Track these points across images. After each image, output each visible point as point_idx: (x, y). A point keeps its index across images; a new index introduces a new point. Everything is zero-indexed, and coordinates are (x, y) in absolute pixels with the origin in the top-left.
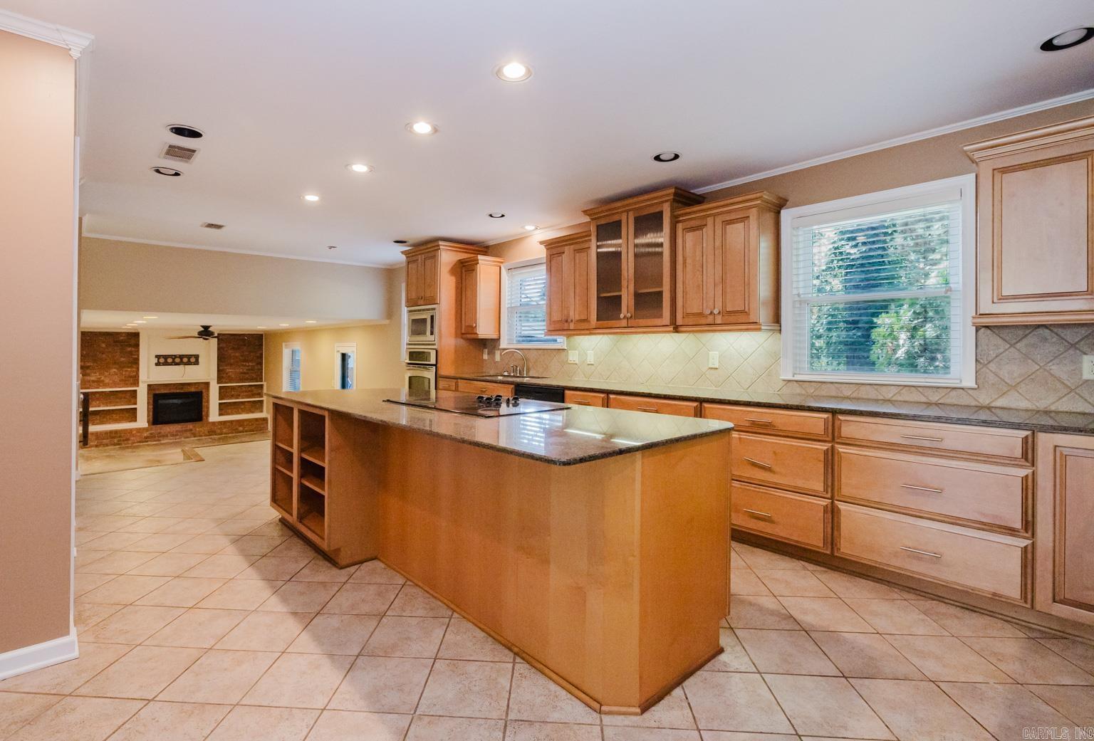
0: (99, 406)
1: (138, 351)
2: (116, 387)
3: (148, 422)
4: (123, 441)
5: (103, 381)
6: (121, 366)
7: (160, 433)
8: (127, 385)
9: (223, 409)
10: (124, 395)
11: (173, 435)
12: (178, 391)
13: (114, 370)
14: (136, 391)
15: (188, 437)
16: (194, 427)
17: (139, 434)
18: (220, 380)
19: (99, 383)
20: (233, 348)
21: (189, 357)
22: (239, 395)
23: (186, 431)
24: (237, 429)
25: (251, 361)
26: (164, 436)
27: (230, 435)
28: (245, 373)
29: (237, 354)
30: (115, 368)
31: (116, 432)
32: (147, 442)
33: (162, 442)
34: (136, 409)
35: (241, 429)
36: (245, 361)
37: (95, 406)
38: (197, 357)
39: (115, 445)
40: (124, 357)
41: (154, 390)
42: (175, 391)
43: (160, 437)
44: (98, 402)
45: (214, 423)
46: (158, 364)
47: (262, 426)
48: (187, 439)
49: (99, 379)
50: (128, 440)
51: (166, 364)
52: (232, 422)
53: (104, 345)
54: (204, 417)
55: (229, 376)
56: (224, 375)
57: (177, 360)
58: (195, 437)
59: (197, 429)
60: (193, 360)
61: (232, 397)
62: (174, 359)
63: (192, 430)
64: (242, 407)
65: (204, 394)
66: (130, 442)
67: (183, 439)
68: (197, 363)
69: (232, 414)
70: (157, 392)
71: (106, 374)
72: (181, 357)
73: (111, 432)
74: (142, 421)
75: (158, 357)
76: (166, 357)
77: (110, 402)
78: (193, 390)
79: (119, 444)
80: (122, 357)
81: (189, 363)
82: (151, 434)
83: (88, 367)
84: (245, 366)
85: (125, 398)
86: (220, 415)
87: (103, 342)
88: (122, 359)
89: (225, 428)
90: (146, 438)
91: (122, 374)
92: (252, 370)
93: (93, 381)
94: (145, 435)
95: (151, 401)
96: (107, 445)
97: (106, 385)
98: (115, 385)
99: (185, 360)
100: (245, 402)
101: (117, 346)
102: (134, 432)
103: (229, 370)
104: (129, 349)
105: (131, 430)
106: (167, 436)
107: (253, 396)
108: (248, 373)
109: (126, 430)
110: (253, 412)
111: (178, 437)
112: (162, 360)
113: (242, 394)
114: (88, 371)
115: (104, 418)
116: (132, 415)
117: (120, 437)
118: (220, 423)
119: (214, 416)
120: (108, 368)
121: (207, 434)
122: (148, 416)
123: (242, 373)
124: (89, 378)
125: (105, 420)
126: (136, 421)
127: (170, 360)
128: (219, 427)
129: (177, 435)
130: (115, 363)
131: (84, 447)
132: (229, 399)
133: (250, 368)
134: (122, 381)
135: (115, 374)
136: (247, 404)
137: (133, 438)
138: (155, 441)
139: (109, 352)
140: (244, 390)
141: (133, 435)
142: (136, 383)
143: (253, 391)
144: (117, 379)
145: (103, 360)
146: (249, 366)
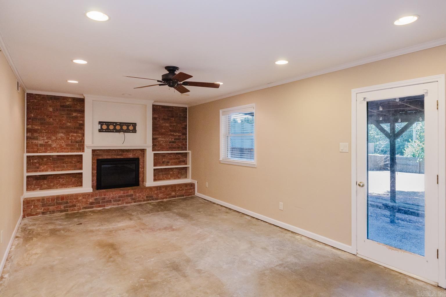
0: (47, 171)
1: (83, 117)
2: (62, 152)
3: (92, 187)
4: (70, 207)
5: (50, 145)
6: (68, 131)
7: (104, 199)
8: (72, 150)
9: (158, 175)
10: (70, 160)
11: (115, 201)
12: (118, 157)
13: (62, 135)
14: (82, 155)
15: (129, 203)
16: (134, 192)
17: (84, 200)
18: (155, 147)
19: (46, 147)
20: (164, 119)
21: (128, 124)
22: (169, 162)
23: (127, 196)
24: (170, 194)
25: (179, 131)
26: (107, 202)
27: (165, 200)
28: (173, 142)
29: (167, 125)
30: (62, 133)
32: (92, 207)
33: (106, 208)
34: (81, 174)
35: (173, 194)
36: (173, 131)
37: (43, 171)
38: (134, 125)
39: (61, 211)
40: (70, 122)
41: (98, 155)
42: (115, 157)
43: (104, 202)
44: (45, 166)
45: (151, 188)
46: (101, 130)
47: (190, 191)
48: (129, 205)
49: (47, 142)
50: (74, 206)
51: (108, 130)
52: (166, 187)
53: (51, 109)
54: (141, 183)
55: (161, 145)
56: (157, 143)
57: (118, 127)
58: (135, 202)
59: (137, 195)
60: (131, 128)
61: (164, 163)
62: (115, 126)
63: (132, 195)
64: (171, 173)
65: (141, 161)
66: (76, 208)
67: (125, 205)
68: (134, 131)
69: (163, 179)
70: (100, 158)
71: (54, 138)
72: (121, 124)
73: (58, 197)
74: (88, 187)
75: (101, 123)
76: (108, 124)
77: (58, 167)
78: (131, 156)
79: (65, 211)
80: (68, 122)
81: (127, 131)
82: (95, 199)
83: (36, 131)
84: (174, 135)
85: (71, 163)
86: (155, 180)
87: (50, 106)
88: (69, 124)
89: (160, 193)
90: (92, 203)
91: (68, 139)
92: (179, 139)
93: (41, 145)
94: (91, 200)
95: (95, 167)
96: (53, 212)
97: (53, 150)
98: (62, 149)
99: (125, 128)
100: (173, 168)
101: (64, 110)
102: (80, 198)
103: (161, 139)
104: (74, 114)
105: (77, 196)
106: (110, 201)
107: (179, 163)
108: (175, 142)
109: (72, 195)
110: (179, 178)
111: (120, 202)
112: (105, 127)
113: (171, 161)
114: (36, 135)
115: (52, 182)
116: (78, 179)
117: (67, 203)
119: (150, 181)
120: (55, 133)
121: (146, 199)
122: (92, 181)
123: (170, 142)
124: (36, 142)
125: (52, 184)
126: (81, 185)
127: (111, 127)
128: (156, 192)
129: (119, 201)
130: (62, 128)
131: (29, 215)
132: (160, 166)
133: (177, 137)
134: (67, 145)
135: (62, 138)
136: (175, 170)
137: (78, 204)
138: (100, 206)
139: (56, 116)
140: (173, 157)
141: (79, 201)
142: (81, 148)
143: (179, 159)
144: (64, 144)
145: (49, 124)
146: (176, 136)
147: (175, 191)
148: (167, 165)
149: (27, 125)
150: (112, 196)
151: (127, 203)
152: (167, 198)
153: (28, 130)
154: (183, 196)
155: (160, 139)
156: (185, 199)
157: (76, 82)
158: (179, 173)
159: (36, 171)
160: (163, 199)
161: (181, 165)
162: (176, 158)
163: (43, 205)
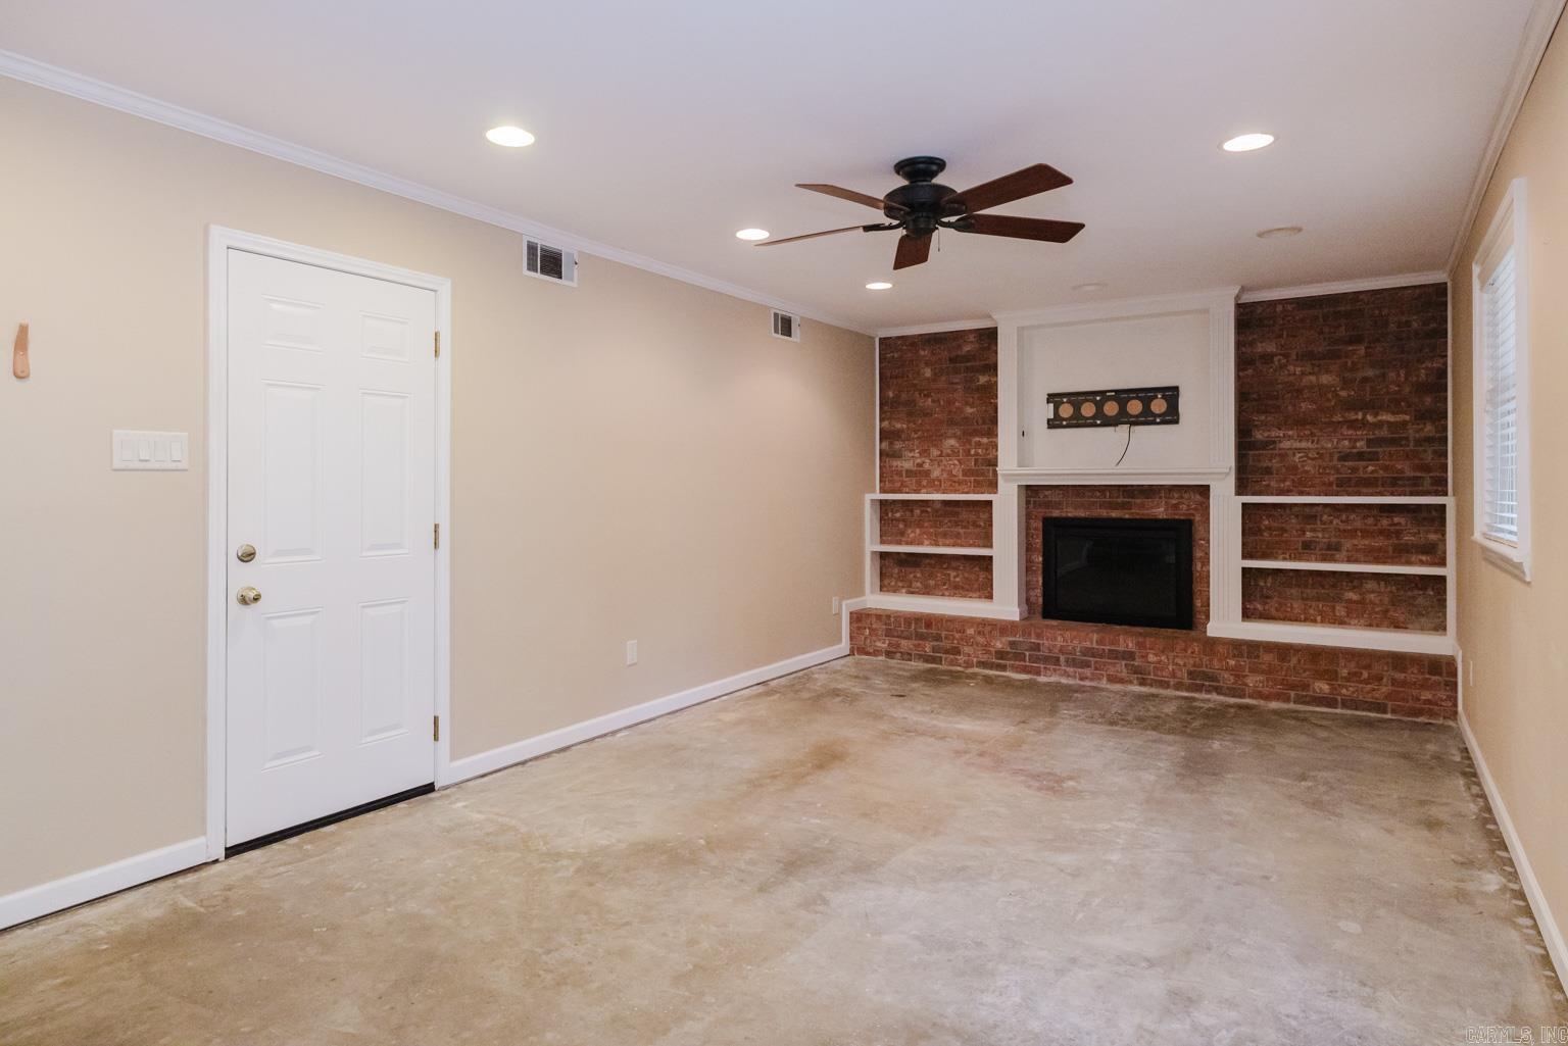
0: (920, 543)
2: (955, 491)
3: (1029, 606)
4: (947, 652)
5: (927, 473)
6: (968, 430)
7: (1037, 647)
8: (978, 487)
9: (1259, 593)
10: (972, 517)
11: (1073, 663)
12: (1114, 514)
13: (952, 442)
14: (989, 503)
15: (1121, 681)
16: (1140, 645)
17: (980, 639)
18: (1248, 477)
19: (920, 477)
20: (1309, 356)
21: (1146, 395)
22: (1337, 548)
23: (1115, 655)
24: (1306, 687)
25: (1395, 405)
26: (1046, 659)
27: (1274, 705)
28: (1360, 456)
29: (1325, 379)
30: (954, 436)
31: (929, 621)
32: (1003, 668)
33: (1042, 679)
34: (990, 559)
35: (1322, 687)
36: (1365, 406)
37: (912, 543)
38: (1171, 394)
40: (972, 406)
41: (1048, 505)
42: (1104, 513)
43: (1037, 660)
44: (918, 531)
46: (1054, 423)
47: (1426, 695)
48: (1117, 687)
49: (920, 465)
50: (957, 651)
51: (1078, 422)
52: (1283, 651)
53: (928, 373)
54: (1195, 618)
55: (1294, 468)
56: (1275, 463)
57: (1111, 409)
58: (1143, 683)
59: (1152, 658)
60: (1159, 406)
61: (1307, 550)
62: (1099, 406)
63: (1130, 655)
64: (1352, 596)
65: (1198, 532)
66: (961, 658)
67: (1104, 684)
68: (1171, 416)
69: (1308, 619)
70: (1056, 513)
71: (935, 452)
72: (1122, 396)
74: (1005, 603)
75: (1054, 398)
76: (1077, 398)
77: (945, 535)
78: (1160, 511)
79: (933, 660)
80: (967, 404)
81: (1147, 418)
82: (1012, 644)
83: (898, 435)
84: (1364, 424)
85: (975, 525)
86: (1247, 615)
87: (927, 364)
88: (969, 410)
89: (1252, 671)
90: (1001, 654)
91: (966, 452)
92: (1393, 442)
93: (909, 473)
94: (999, 645)
95: (1038, 541)
97: (935, 485)
98: (954, 484)
99: (1135, 407)
100: (1361, 574)
101: (956, 371)
102: (970, 631)
103: (1294, 444)
106: (1057, 661)
107: (1401, 554)
108: (1372, 457)
109: (952, 620)
110: (1397, 626)
111: (1088, 672)
112: (1066, 411)
113: (1347, 544)
114: (898, 445)
115: (931, 576)
116: (977, 575)
117: (938, 638)
118: (1239, 647)
119: (1225, 619)
120: (933, 438)
121: (1186, 681)
122: (1022, 587)
123: (1344, 457)
124: (899, 464)
125: (932, 582)
126: (987, 597)
127: (1088, 410)
128: (1232, 662)
129: (1087, 665)
130: (952, 423)
131: (862, 651)
132: (1291, 559)
133: (1384, 433)
134: (965, 474)
135: (954, 453)
136: (1370, 585)
137: (966, 649)
138: (1025, 670)
139: (939, 391)
140: (1358, 524)
141: (967, 640)
142: (993, 486)
143: (1398, 534)
144: (957, 471)
145: (926, 414)
146: (1379, 425)
147: (1331, 676)
148: (1324, 559)
149: (881, 420)
150: (1059, 642)
151: (1112, 679)
152: (1287, 700)
153: (885, 435)
154: (1381, 708)
155: (1286, 444)
156: (1369, 724)
157: (888, 286)
158: (1395, 602)
159: (899, 543)
160: (1267, 698)
161: (1409, 563)
162: (1381, 532)
163: (889, 633)
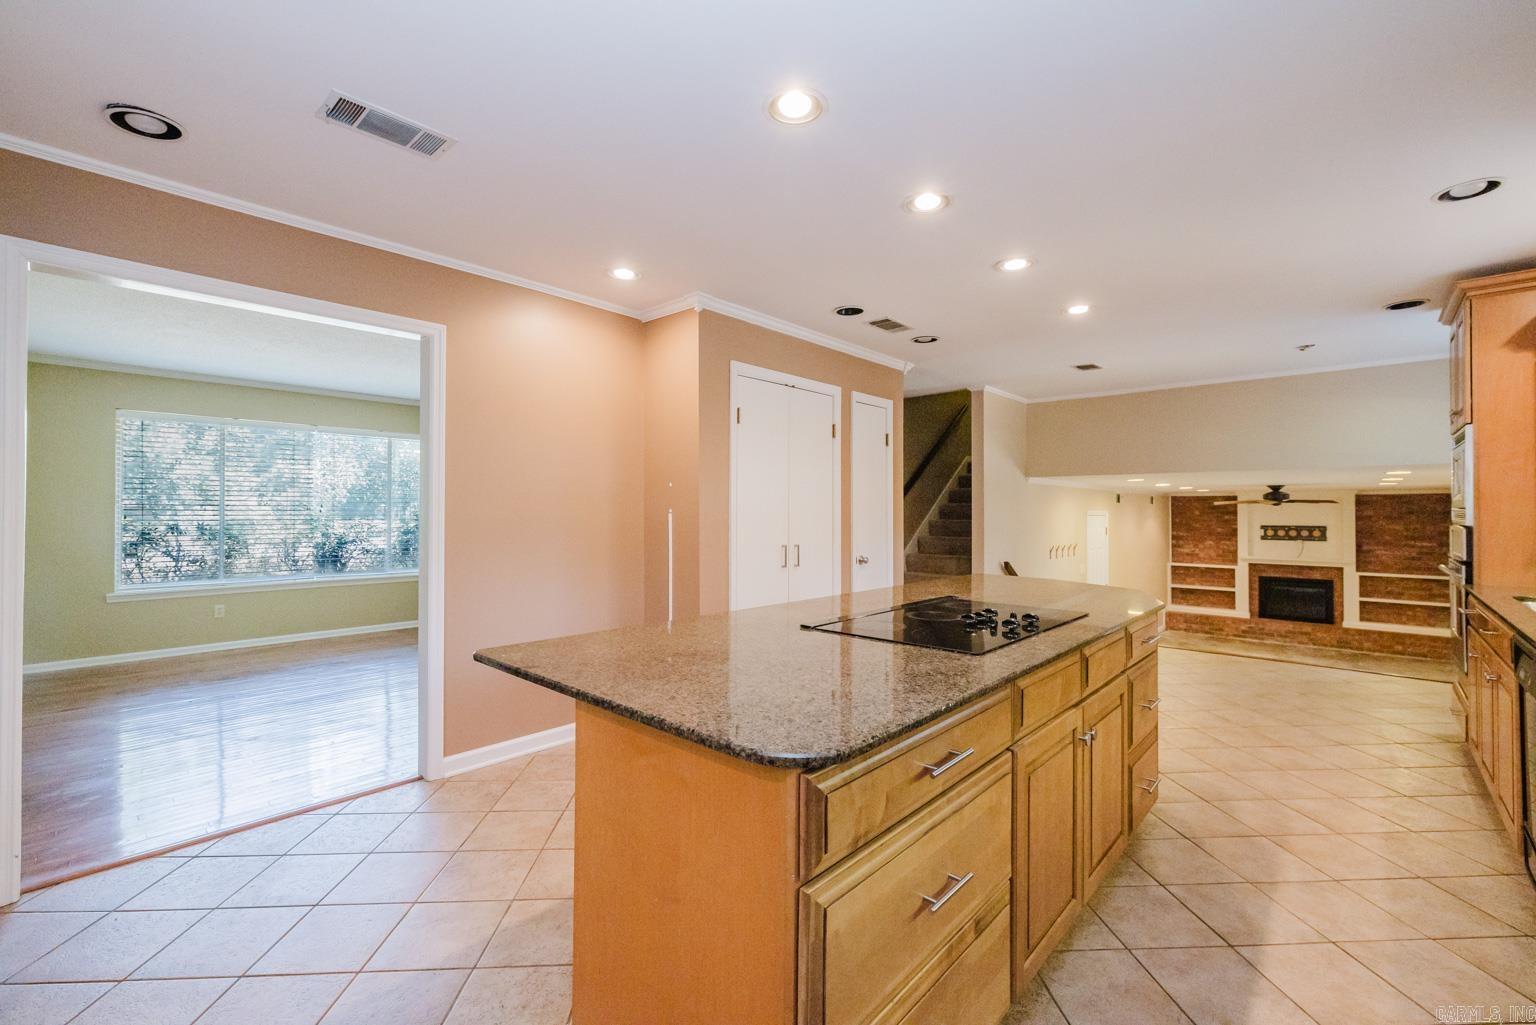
0: (1193, 584)
1: (1236, 520)
2: (1212, 563)
3: (1251, 611)
4: (1215, 630)
5: (1197, 555)
6: (1220, 537)
8: (1224, 562)
9: (1367, 611)
10: (1221, 574)
11: (1281, 636)
12: (1294, 576)
13: (1211, 542)
14: (1233, 570)
17: (1234, 626)
18: (1361, 565)
19: (1193, 556)
20: (1388, 518)
21: (1311, 529)
22: (1403, 594)
23: (1302, 633)
24: (1392, 648)
25: (1430, 539)
26: (1267, 634)
27: (1377, 654)
28: (1413, 558)
29: (1397, 528)
30: (1212, 540)
31: (1207, 617)
32: (1246, 637)
33: (1265, 642)
34: (1234, 593)
35: (1400, 648)
36: (1414, 539)
37: (1189, 584)
38: (1323, 530)
39: (1207, 633)
40: (1221, 527)
41: (1261, 571)
42: (1289, 576)
43: (1262, 634)
45: (1347, 631)
46: (1264, 538)
48: (1302, 646)
49: (1194, 551)
50: (1221, 630)
51: (1276, 537)
52: (1381, 634)
53: (1197, 513)
54: (1338, 620)
55: (1382, 562)
56: (1373, 559)
57: (1293, 533)
58: (1315, 644)
60: (1317, 533)
61: (1389, 594)
62: (1287, 532)
63: (1309, 634)
64: (1410, 613)
65: (1337, 586)
66: (1225, 633)
67: (1296, 644)
68: (1323, 537)
69: (1389, 622)
70: (1264, 575)
71: (1201, 546)
72: (1299, 529)
73: (1201, 616)
74: (1242, 609)
75: (1265, 528)
76: (1275, 528)
77: (1206, 581)
78: (1318, 576)
79: (1210, 633)
80: (1218, 526)
81: (1310, 538)
82: (1252, 628)
83: (1181, 538)
84: (1415, 546)
85: (1224, 578)
86: (1362, 619)
87: (1197, 509)
88: (1219, 530)
89: (1367, 641)
90: (1244, 632)
91: (1218, 547)
93: (1188, 554)
95: (1255, 586)
96: (1197, 631)
97: (1201, 561)
98: (1211, 560)
99: (1305, 533)
100: (1415, 606)
101: (1211, 512)
102: (1229, 622)
103: (1382, 552)
104: (1227, 517)
105: (1224, 619)
106: (1273, 636)
107: (1432, 597)
108: (1419, 559)
109: (1220, 618)
110: (1433, 626)
111: (1288, 640)
112: (1270, 533)
113: (1408, 593)
114: (1181, 542)
115: (1199, 598)
116: (1229, 599)
117: (1212, 624)
118: (1360, 632)
119: (1351, 618)
120: (1202, 540)
121: (1335, 643)
122: (1251, 604)
123: (1406, 558)
124: (1182, 550)
125: (1200, 601)
126: (1234, 608)
127: (1282, 533)
128: (1357, 638)
129: (1286, 637)
130: (1210, 534)
131: (1172, 628)
132: (1381, 598)
133: (1425, 550)
134: (1219, 556)
135: (1211, 547)
136: (1419, 609)
137: (1227, 629)
138: (1256, 638)
139: (1204, 521)
140: (1412, 585)
141: (1228, 626)
142: (1235, 561)
143: (1430, 590)
144: (1213, 554)
145: (1198, 529)
146: (1423, 547)
147: (1403, 644)
148: (1396, 598)
149: (1173, 530)
150: (1274, 628)
151: (1300, 643)
152: (1383, 652)
153: (1174, 537)
154: (1425, 656)
155: (1379, 552)
156: (1421, 661)
158: (1430, 616)
159: (1181, 583)
160: (1374, 651)
161: (1435, 601)
162: (1423, 589)
163: (1186, 622)
